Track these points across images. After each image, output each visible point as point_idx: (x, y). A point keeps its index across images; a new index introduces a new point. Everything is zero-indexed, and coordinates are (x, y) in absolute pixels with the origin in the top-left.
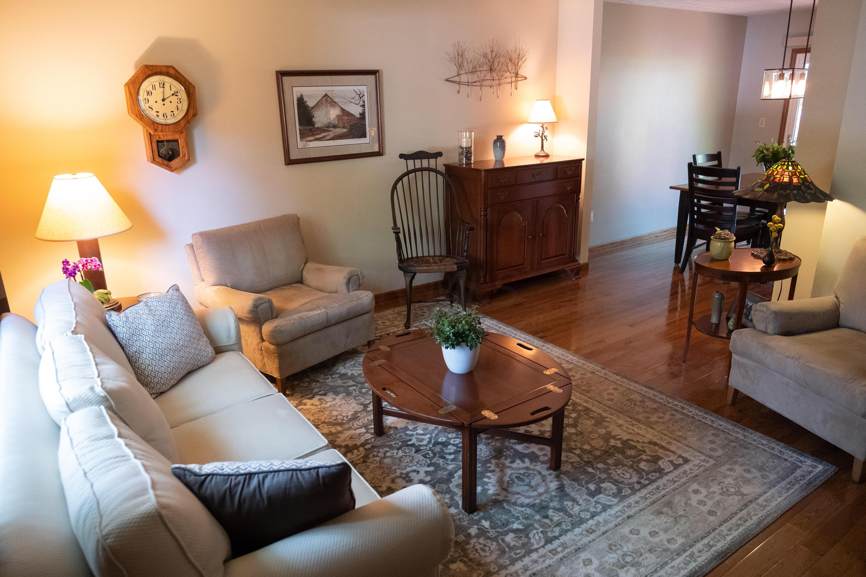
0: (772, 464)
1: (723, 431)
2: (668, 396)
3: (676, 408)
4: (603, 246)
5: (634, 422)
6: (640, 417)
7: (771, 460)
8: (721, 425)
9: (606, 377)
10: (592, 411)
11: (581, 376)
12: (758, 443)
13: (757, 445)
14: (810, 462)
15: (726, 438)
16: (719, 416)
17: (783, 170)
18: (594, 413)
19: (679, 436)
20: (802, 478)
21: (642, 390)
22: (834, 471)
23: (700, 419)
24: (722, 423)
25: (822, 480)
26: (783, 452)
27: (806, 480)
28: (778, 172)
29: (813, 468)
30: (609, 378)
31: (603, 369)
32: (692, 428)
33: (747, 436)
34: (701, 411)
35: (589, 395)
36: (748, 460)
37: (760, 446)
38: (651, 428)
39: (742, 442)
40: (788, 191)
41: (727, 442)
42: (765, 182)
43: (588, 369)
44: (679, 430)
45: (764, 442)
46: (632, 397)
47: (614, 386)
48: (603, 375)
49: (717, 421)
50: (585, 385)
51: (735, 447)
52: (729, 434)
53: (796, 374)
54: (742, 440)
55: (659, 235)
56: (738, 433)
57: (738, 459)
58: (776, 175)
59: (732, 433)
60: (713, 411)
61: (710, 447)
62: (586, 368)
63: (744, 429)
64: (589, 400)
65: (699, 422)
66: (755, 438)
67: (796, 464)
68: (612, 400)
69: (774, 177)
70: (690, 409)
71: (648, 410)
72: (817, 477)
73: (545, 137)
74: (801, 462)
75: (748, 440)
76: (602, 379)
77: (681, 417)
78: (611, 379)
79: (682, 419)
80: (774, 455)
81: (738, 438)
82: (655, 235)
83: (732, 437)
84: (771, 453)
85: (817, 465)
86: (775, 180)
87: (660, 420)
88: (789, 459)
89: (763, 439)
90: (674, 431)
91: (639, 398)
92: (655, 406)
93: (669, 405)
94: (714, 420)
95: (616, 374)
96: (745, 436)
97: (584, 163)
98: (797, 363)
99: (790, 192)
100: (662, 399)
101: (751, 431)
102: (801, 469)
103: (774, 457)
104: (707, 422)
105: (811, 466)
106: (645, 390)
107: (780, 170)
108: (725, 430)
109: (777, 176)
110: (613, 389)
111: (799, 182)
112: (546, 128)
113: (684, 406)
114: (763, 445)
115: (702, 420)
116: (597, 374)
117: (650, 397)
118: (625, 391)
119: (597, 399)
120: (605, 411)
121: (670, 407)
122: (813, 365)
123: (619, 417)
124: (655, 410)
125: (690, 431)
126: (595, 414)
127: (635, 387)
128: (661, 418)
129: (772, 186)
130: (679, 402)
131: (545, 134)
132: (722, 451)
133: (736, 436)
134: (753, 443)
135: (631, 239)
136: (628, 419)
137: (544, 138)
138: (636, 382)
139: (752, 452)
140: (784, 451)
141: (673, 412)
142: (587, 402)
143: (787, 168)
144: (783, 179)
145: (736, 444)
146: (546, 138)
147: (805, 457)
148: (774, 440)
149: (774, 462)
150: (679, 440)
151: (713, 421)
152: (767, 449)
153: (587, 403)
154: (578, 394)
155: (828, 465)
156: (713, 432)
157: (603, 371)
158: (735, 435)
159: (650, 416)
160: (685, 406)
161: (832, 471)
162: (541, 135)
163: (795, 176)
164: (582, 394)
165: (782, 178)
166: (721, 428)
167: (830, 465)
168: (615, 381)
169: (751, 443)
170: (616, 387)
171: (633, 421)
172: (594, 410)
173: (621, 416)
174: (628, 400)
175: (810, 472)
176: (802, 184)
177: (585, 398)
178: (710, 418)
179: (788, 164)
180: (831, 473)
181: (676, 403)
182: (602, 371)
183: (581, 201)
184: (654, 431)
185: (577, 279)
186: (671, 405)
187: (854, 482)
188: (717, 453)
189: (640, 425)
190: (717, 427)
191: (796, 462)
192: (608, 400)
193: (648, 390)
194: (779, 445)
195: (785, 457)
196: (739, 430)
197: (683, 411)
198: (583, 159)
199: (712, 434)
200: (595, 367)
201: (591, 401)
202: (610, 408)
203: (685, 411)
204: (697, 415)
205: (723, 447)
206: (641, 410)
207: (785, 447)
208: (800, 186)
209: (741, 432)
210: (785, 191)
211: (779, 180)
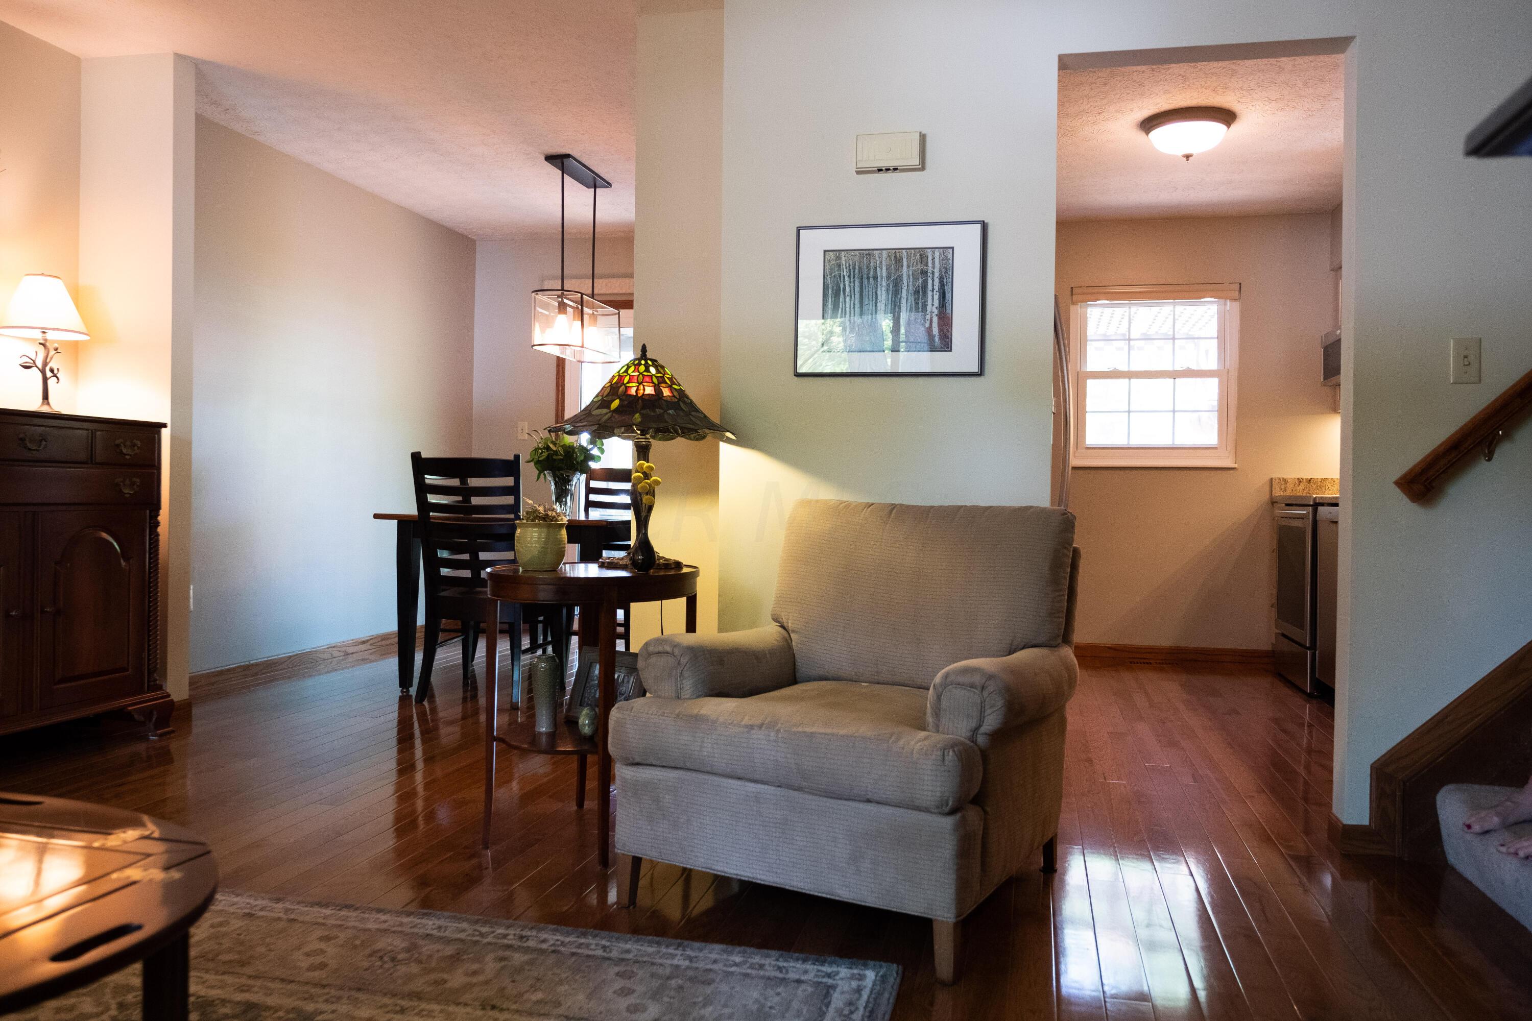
0: (777, 999)
1: (636, 962)
2: (477, 922)
3: (505, 941)
4: (221, 673)
5: (405, 1003)
6: (418, 985)
7: (770, 992)
8: (628, 951)
9: (292, 917)
10: (268, 1008)
11: (212, 930)
12: (725, 965)
13: (725, 968)
14: (846, 970)
15: (653, 975)
16: (616, 934)
17: (640, 373)
18: (276, 1011)
19: (539, 1002)
20: (853, 1009)
21: (401, 924)
22: (897, 972)
23: (574, 950)
24: (628, 946)
25: (889, 999)
26: (784, 967)
27: (861, 1009)
28: (631, 377)
29: (860, 980)
30: (301, 918)
31: (278, 900)
32: (564, 976)
33: (696, 957)
34: (568, 934)
35: (248, 970)
36: (725, 1006)
37: (733, 969)
38: (458, 1004)
39: (690, 973)
40: (658, 411)
41: (659, 983)
42: (610, 398)
43: (232, 910)
44: (534, 988)
45: (738, 959)
46: (380, 945)
47: (319, 933)
48: (281, 915)
49: (614, 944)
50: (230, 950)
51: (681, 988)
52: (653, 964)
53: (777, 761)
54: (688, 968)
55: (350, 650)
56: (673, 956)
57: (702, 1012)
58: (628, 383)
59: (660, 961)
60: (595, 927)
61: (625, 1005)
62: (226, 908)
63: (679, 945)
64: (251, 982)
65: (573, 959)
66: (714, 956)
67: (821, 983)
68: (323, 966)
69: (626, 387)
70: (540, 935)
71: (433, 964)
72: (876, 996)
73: (52, 371)
74: (829, 975)
75: (701, 965)
76: (281, 925)
77: (527, 957)
78: (307, 918)
79: (531, 962)
80: (769, 978)
81: (677, 966)
82: (343, 649)
83: (662, 968)
84: (763, 977)
85: (861, 972)
86: (629, 393)
87: (474, 980)
88: (803, 978)
89: (730, 953)
90: (521, 995)
91: (400, 943)
92: (449, 950)
93: (485, 941)
94: (608, 944)
95: (319, 904)
96: (691, 959)
97: (166, 434)
98: (772, 734)
99: (662, 411)
100: (464, 930)
101: (697, 945)
102: (838, 990)
103: (773, 983)
104: (591, 953)
105: (852, 977)
106: (411, 922)
107: (633, 374)
108: (640, 959)
109: (631, 385)
110: (321, 939)
111: (674, 396)
112: (56, 349)
113: (524, 933)
114: (736, 965)
115: (579, 951)
116: (263, 917)
117: (431, 935)
118: (356, 937)
119: (277, 974)
120: (311, 998)
121: (490, 944)
122: (808, 729)
123: (355, 1002)
124: (456, 959)
125: (561, 982)
126: (281, 1014)
127: (380, 923)
128: (475, 973)
129: (626, 403)
130: (508, 927)
131: (53, 364)
132: (658, 1005)
133: (672, 965)
134: (715, 967)
135: (290, 657)
136: (386, 1000)
137: (49, 374)
138: (379, 911)
139: (724, 987)
140: (785, 964)
141: (500, 953)
142: (242, 989)
143: (647, 370)
144: (644, 390)
145: (680, 982)
146: (55, 376)
147: (830, 964)
148: (752, 949)
149: (778, 994)
150: (542, 1011)
151: (604, 948)
152: (749, 971)
153: (247, 991)
154: (213, 977)
155: (881, 967)
156: (617, 969)
157: (280, 905)
158: (668, 962)
159: (445, 976)
160: (526, 933)
161: (895, 975)
162: (39, 363)
163: (664, 385)
164: (224, 973)
165: (641, 387)
166: (630, 956)
167: (884, 964)
168: (320, 920)
169: (710, 970)
170: (327, 933)
171: (400, 1002)
172: (273, 1004)
173: (361, 996)
174: (370, 956)
175: (859, 990)
176: (679, 400)
177: (238, 980)
178: (594, 942)
179: (646, 363)
180: (895, 979)
181: (501, 931)
182: (276, 906)
183: (163, 529)
184: (468, 1009)
185: (161, 735)
186: (489, 939)
187: (944, 984)
188: (648, 1012)
189: (424, 1005)
190: (621, 956)
191: (820, 980)
192: (312, 968)
193: (419, 921)
194: (768, 956)
195: (792, 976)
196: (671, 950)
197: (525, 945)
198: (164, 425)
199: (618, 974)
200: (252, 901)
201: (258, 983)
202: (324, 986)
203: (531, 943)
204: (563, 944)
205: (655, 996)
206: (415, 969)
207: (781, 956)
208: (678, 403)
209: (679, 952)
210: (654, 412)
211: (636, 391)
